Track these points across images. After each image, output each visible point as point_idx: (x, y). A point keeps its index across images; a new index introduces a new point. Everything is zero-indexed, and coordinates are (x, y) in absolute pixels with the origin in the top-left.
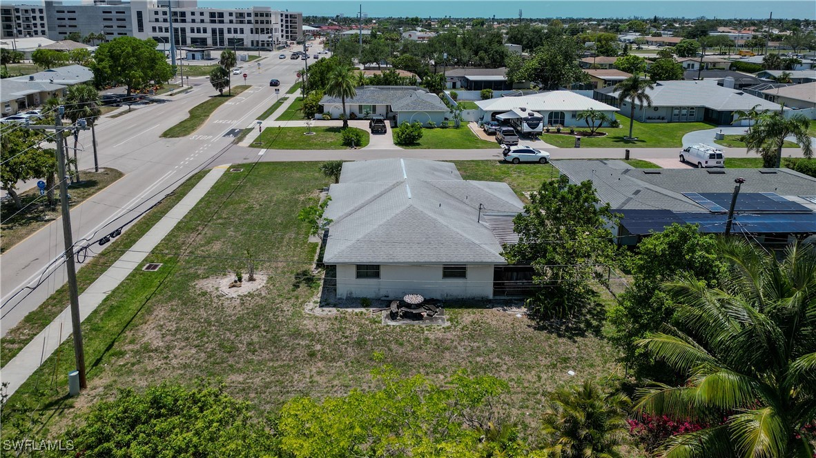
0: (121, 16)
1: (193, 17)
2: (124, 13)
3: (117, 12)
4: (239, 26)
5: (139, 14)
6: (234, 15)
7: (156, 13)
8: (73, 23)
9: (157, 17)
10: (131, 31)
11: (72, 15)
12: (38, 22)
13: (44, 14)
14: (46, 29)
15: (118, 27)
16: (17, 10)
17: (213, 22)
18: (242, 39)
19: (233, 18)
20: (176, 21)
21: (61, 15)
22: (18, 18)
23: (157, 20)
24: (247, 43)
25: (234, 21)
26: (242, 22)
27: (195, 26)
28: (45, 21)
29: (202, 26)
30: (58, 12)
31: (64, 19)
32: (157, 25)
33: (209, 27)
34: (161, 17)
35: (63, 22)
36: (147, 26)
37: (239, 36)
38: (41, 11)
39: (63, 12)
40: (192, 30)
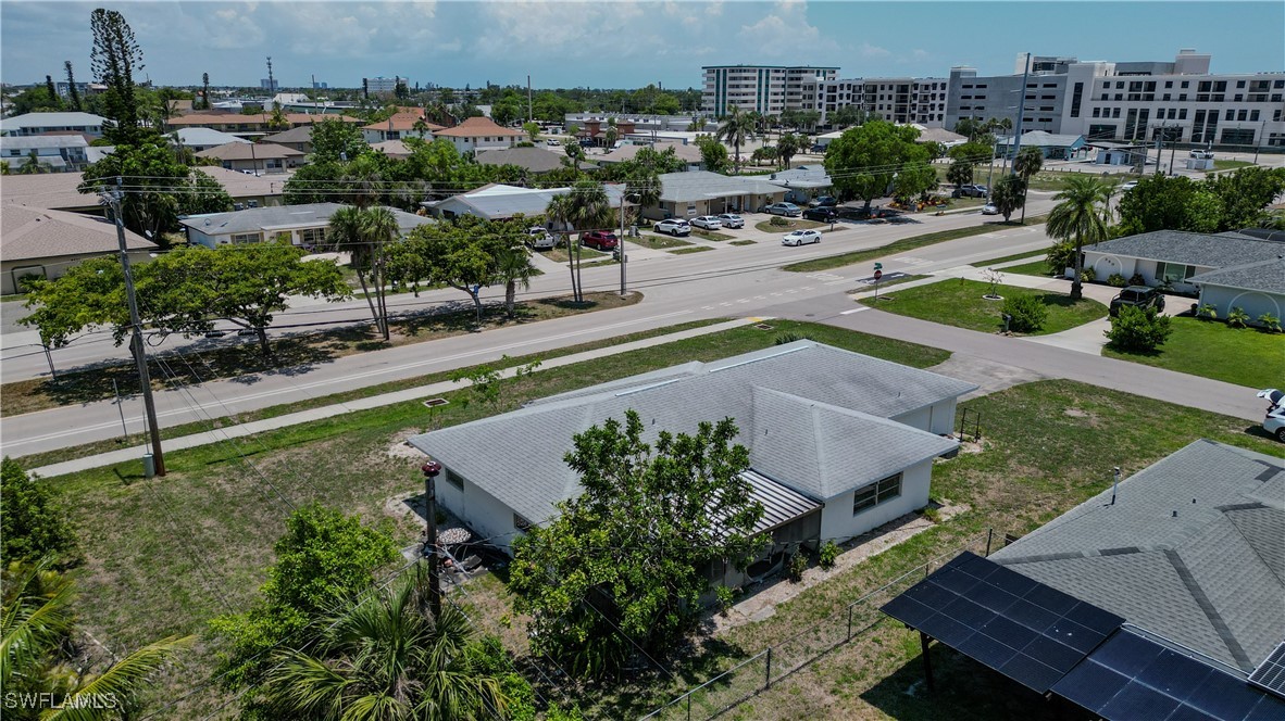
0: (1049, 91)
1: (1168, 91)
2: (1055, 86)
3: (1045, 86)
4: (1250, 107)
5: (1079, 87)
6: (1247, 85)
7: (1107, 85)
8: (980, 103)
9: (1106, 91)
10: (1060, 115)
11: (981, 92)
12: (937, 101)
13: (946, 92)
14: (944, 112)
15: (1042, 109)
16: (916, 86)
17: (1203, 99)
18: (1252, 132)
19: (1245, 92)
20: (1137, 98)
21: (968, 92)
22: (915, 96)
23: (1105, 97)
24: (1261, 138)
25: (1245, 97)
26: (1261, 99)
27: (1167, 106)
28: (945, 102)
29: (1179, 106)
30: (964, 87)
31: (970, 97)
32: (1102, 105)
33: (1193, 107)
34: (1112, 91)
35: (967, 102)
36: (1087, 106)
37: (1247, 125)
38: (943, 86)
39: (971, 87)
40: (1161, 114)
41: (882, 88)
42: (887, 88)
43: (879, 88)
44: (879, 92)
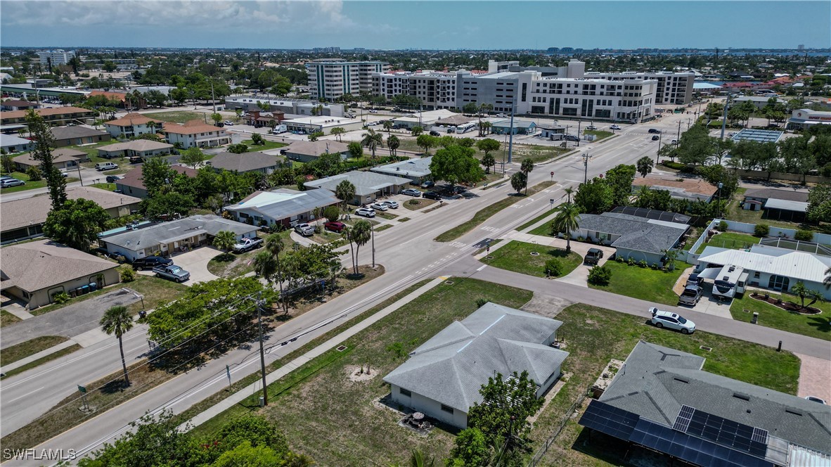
0: (510, 87)
1: (568, 89)
2: (512, 84)
3: (508, 84)
4: (608, 98)
5: (525, 86)
6: (605, 87)
7: (538, 85)
8: (474, 92)
9: (538, 88)
10: (516, 100)
11: (474, 86)
12: (451, 90)
13: (455, 85)
14: (455, 96)
15: (507, 96)
16: (438, 81)
17: (585, 93)
18: (609, 112)
19: (605, 90)
20: (554, 92)
21: (467, 86)
22: (438, 87)
23: (538, 91)
24: (613, 115)
25: (605, 93)
26: (612, 94)
27: (569, 97)
28: (455, 91)
29: (574, 97)
30: (465, 83)
31: (468, 89)
32: (537, 95)
33: (581, 98)
34: (541, 88)
35: (468, 92)
36: (529, 96)
37: (607, 107)
38: (454, 82)
39: (468, 83)
40: (566, 101)
41: (419, 81)
42: (422, 81)
43: (417, 82)
44: (418, 84)
